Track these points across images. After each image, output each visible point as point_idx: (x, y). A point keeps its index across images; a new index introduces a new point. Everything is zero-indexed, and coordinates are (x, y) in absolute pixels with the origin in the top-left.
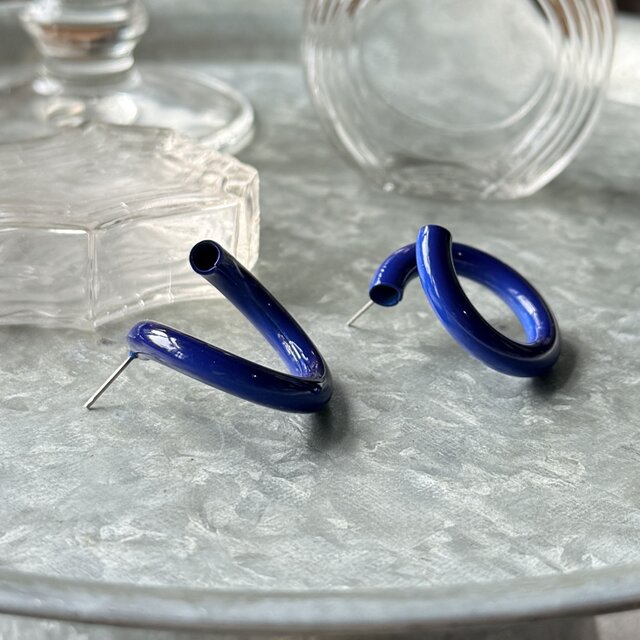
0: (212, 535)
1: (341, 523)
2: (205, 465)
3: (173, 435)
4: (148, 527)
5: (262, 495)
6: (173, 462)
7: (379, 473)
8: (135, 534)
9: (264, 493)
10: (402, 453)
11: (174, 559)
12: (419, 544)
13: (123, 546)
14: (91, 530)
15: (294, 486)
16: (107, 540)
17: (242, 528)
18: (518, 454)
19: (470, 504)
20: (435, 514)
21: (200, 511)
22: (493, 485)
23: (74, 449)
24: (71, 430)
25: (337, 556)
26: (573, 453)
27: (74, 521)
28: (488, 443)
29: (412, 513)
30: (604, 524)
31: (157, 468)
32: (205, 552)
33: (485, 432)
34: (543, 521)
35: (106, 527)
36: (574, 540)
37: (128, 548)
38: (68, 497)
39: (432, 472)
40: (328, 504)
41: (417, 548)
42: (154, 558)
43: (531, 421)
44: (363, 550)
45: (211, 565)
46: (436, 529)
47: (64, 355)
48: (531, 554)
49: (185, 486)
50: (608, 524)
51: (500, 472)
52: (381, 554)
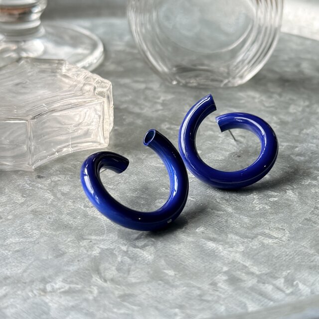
0: (105, 285)
1: (171, 273)
2: (97, 244)
3: (79, 228)
4: (72, 282)
5: (129, 259)
6: (81, 243)
7: (187, 242)
8: (65, 287)
9: (130, 258)
10: (197, 230)
11: (86, 300)
12: (211, 282)
13: (59, 295)
14: (41, 286)
15: (144, 253)
16: (50, 292)
17: (120, 279)
18: (255, 227)
19: (235, 257)
20: (218, 264)
21: (98, 271)
22: (245, 245)
23: (29, 240)
24: (26, 229)
25: (171, 292)
26: (282, 224)
27: (32, 282)
28: (239, 221)
29: (206, 264)
30: (302, 263)
31: (73, 247)
32: (103, 295)
33: (237, 215)
34: (272, 264)
35: (49, 284)
36: (289, 274)
37: (62, 295)
38: (27, 268)
39: (213, 240)
40: (163, 262)
41: (211, 284)
42: (76, 300)
43: (259, 207)
44: (183, 287)
45: (106, 303)
46: (219, 272)
47: (18, 186)
48: (268, 283)
49: (88, 257)
50: (304, 263)
51: (247, 237)
52: (193, 289)
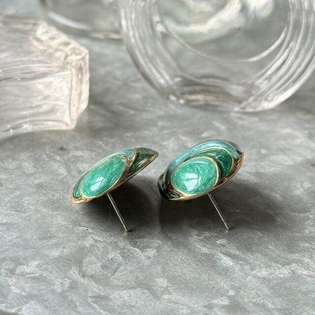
0: (82, 280)
1: (162, 282)
2: (94, 234)
6: (75, 230)
7: (199, 253)
9: (123, 257)
10: (218, 242)
11: (53, 292)
12: (207, 304)
13: (27, 279)
15: (142, 255)
16: (19, 275)
17: (101, 278)
19: (250, 282)
20: (225, 285)
21: (79, 263)
22: (270, 271)
23: (21, 214)
24: (22, 202)
27: (4, 259)
31: (64, 232)
32: (73, 290)
35: (21, 266)
37: (29, 281)
39: (233, 257)
40: (159, 269)
41: (205, 306)
43: (310, 230)
46: (222, 295)
49: (77, 246)
